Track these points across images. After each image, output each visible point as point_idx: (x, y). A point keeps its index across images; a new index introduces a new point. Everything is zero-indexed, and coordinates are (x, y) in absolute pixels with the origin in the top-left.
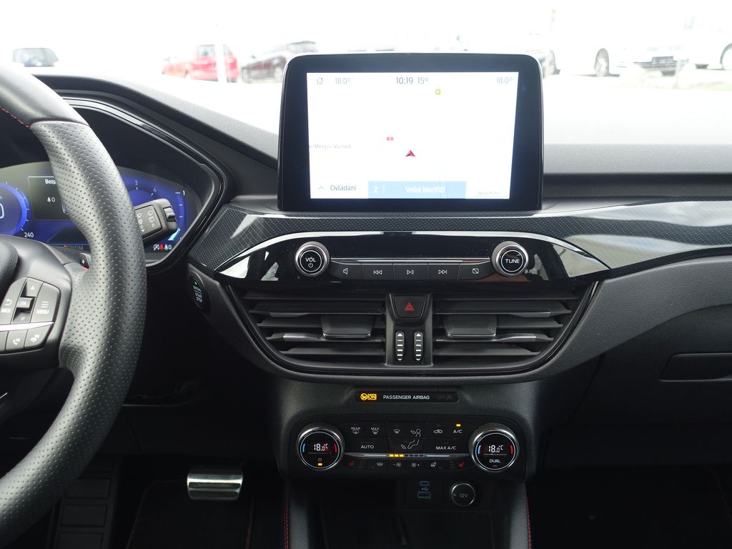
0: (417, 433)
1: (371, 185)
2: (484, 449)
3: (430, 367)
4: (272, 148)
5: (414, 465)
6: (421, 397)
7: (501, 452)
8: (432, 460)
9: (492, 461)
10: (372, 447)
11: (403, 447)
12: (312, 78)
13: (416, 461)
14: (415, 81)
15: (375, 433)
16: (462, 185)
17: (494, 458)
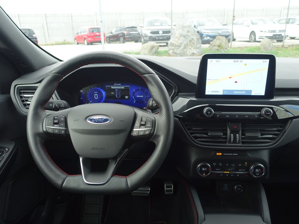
0: (233, 165)
1: (224, 91)
2: (255, 170)
3: (240, 144)
4: (195, 81)
5: (232, 175)
6: (235, 154)
7: (260, 171)
8: (238, 174)
9: (257, 174)
10: (219, 169)
11: (229, 170)
12: (209, 60)
13: (233, 174)
14: (239, 61)
15: (220, 165)
16: (251, 91)
17: (258, 173)
